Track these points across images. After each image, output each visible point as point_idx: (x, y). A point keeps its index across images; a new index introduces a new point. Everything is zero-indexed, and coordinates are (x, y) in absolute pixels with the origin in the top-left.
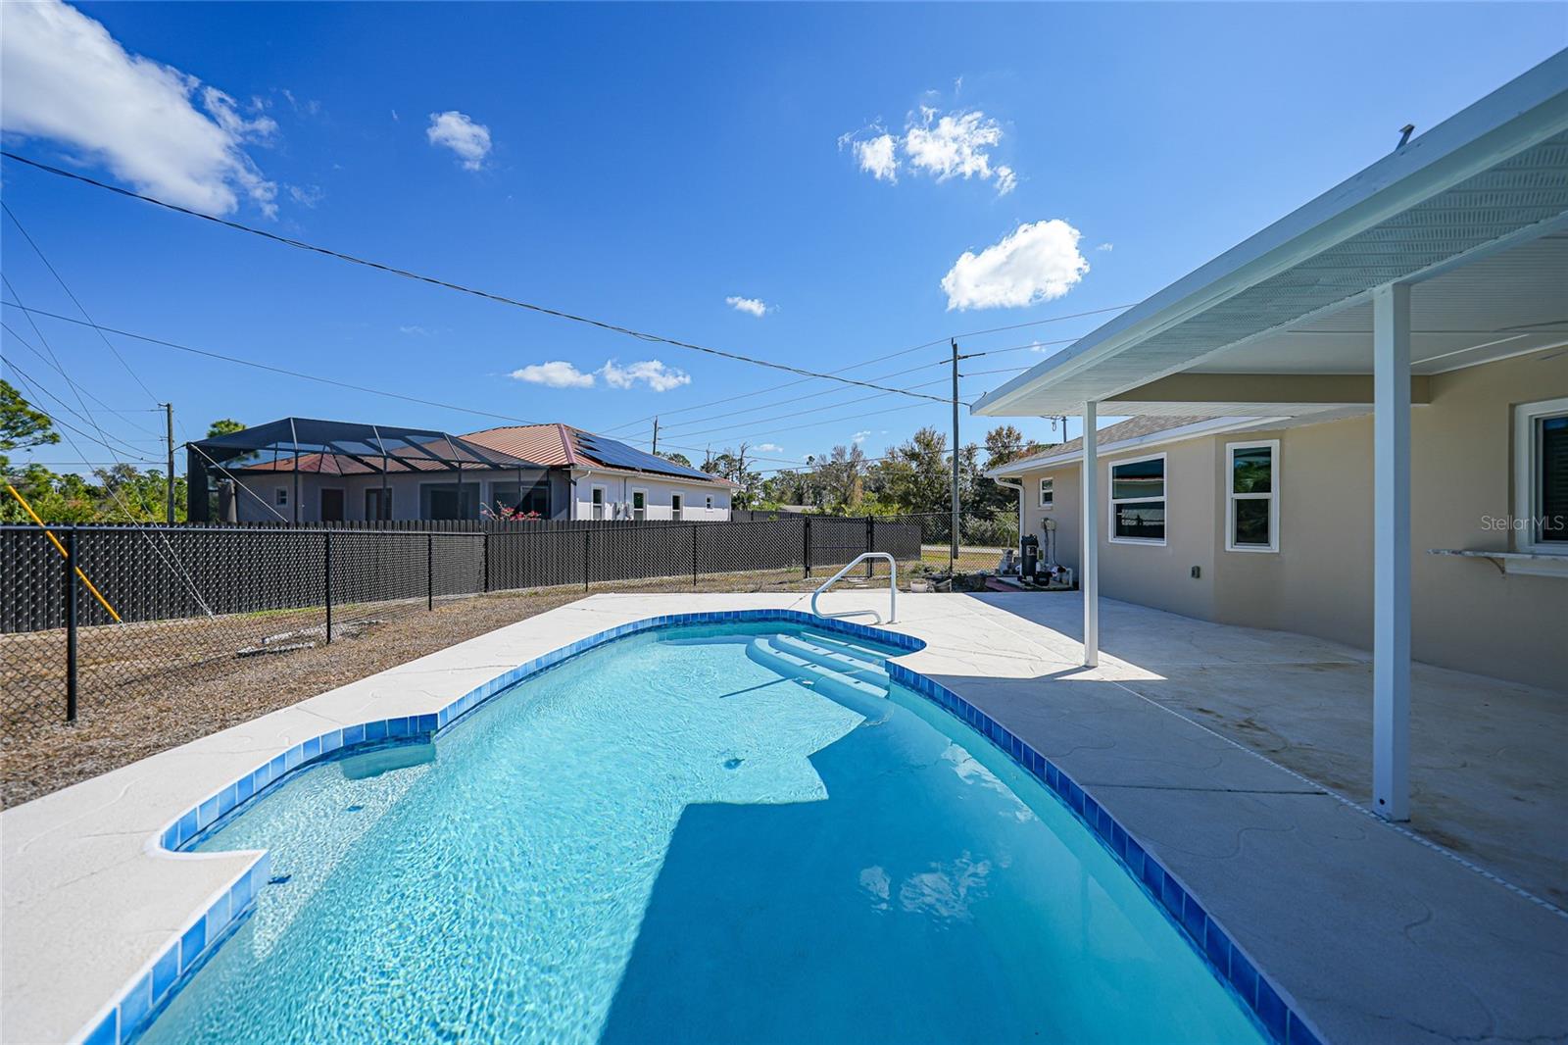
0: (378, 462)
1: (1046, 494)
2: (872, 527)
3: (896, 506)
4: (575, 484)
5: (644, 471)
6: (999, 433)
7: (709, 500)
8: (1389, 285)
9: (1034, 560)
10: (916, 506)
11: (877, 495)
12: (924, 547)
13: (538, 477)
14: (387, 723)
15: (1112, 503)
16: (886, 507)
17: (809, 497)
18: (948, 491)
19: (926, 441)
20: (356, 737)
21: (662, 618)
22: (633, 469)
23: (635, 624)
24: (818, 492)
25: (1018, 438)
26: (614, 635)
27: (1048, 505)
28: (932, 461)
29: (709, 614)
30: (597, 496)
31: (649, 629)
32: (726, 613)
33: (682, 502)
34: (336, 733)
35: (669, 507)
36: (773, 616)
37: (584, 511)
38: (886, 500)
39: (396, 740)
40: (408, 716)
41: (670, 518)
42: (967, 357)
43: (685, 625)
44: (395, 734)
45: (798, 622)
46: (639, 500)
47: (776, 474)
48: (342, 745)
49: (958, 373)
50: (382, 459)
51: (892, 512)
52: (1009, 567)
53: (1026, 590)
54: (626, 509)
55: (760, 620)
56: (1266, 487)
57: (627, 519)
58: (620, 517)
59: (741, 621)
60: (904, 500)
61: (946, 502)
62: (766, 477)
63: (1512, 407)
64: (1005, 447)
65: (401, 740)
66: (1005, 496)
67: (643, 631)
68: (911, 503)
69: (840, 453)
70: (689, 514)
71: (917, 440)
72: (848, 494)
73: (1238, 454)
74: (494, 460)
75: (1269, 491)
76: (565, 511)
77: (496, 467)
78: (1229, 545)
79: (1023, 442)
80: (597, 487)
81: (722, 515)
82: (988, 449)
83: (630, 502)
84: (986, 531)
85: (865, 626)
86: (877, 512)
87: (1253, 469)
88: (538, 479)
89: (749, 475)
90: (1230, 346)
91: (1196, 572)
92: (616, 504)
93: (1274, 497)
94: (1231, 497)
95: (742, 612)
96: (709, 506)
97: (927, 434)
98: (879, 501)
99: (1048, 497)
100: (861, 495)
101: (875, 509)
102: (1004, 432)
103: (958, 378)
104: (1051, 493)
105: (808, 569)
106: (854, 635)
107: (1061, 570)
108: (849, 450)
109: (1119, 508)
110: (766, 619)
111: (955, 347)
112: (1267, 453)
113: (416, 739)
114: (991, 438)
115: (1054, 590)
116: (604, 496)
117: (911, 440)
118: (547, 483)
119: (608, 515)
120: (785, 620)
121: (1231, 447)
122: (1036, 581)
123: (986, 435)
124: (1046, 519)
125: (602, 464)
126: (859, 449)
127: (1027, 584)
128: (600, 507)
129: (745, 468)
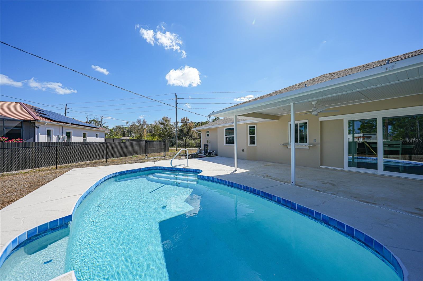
1: (207, 135)
2: (165, 143)
3: (157, 137)
4: (38, 128)
5: (72, 124)
6: (184, 119)
7: (97, 135)
8: (293, 103)
9: (207, 150)
10: (163, 137)
11: (151, 134)
12: (170, 148)
13: (16, 124)
14: (48, 224)
15: (225, 136)
16: (154, 137)
17: (127, 134)
18: (172, 133)
19: (166, 120)
20: (34, 233)
21: (116, 173)
22: (67, 123)
23: (108, 176)
24: (129, 133)
25: (189, 120)
26: (103, 180)
27: (208, 137)
28: (167, 125)
29: (132, 170)
30: (49, 133)
31: (112, 177)
32: (137, 169)
33: (86, 135)
34: (24, 234)
35: (81, 137)
36: (151, 169)
37: (42, 138)
38: (154, 135)
39: (51, 230)
40: (58, 218)
41: (82, 141)
42: (179, 99)
43: (123, 174)
44: (51, 228)
45: (159, 169)
46: (68, 135)
47: (114, 127)
48: (27, 238)
49: (177, 102)
51: (156, 139)
52: (200, 152)
53: (207, 157)
54: (63, 138)
55: (147, 170)
56: (254, 134)
57: (63, 141)
58: (60, 141)
59: (142, 171)
60: (160, 135)
61: (171, 136)
62: (110, 128)
63: (288, 122)
64: (186, 122)
65: (54, 229)
66: (186, 135)
67: (110, 178)
68: (161, 136)
69: (139, 121)
70: (89, 139)
71: (163, 119)
72: (142, 133)
73: (250, 127)
75: (255, 134)
76: (32, 139)
78: (249, 145)
79: (190, 122)
80: (49, 129)
81: (102, 140)
82: (182, 123)
83: (65, 135)
84: (182, 144)
85: (182, 168)
86: (151, 139)
87: (252, 130)
88: (16, 125)
89: (104, 127)
90: (267, 109)
91: (243, 150)
92: (58, 136)
93: (255, 135)
94: (249, 135)
95: (142, 168)
96: (97, 137)
97: (166, 118)
98: (152, 136)
99: (208, 135)
100: (146, 134)
101: (150, 139)
102: (185, 119)
103: (177, 104)
104: (209, 134)
105: (146, 155)
106: (179, 171)
107: (213, 152)
108: (142, 121)
109: (227, 138)
110: (149, 170)
111: (176, 96)
112: (254, 127)
113: (61, 227)
114: (182, 120)
115: (212, 156)
116: (52, 133)
117: (161, 119)
118: (21, 127)
119: (54, 139)
120: (155, 169)
121: (249, 126)
122: (209, 154)
123: (181, 119)
124: (208, 140)
125: (52, 121)
126: (145, 120)
127: (207, 155)
128: (51, 137)
129: (102, 125)
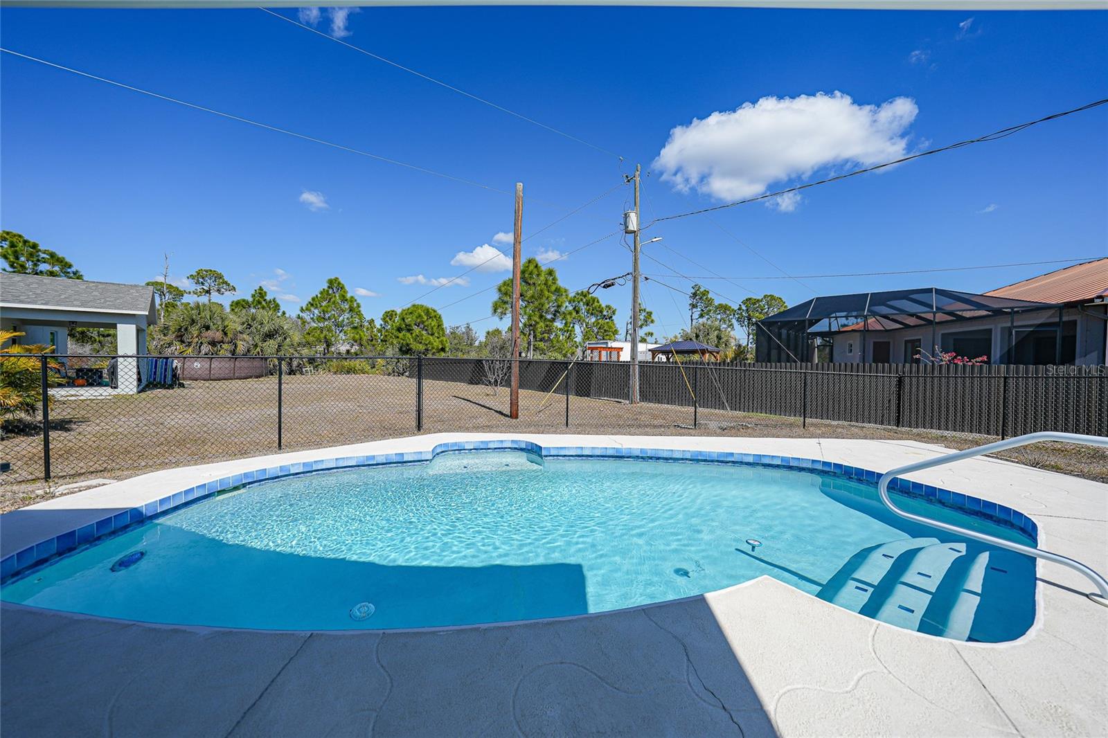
0: (930, 316)
13: (1044, 317)
50: (932, 314)
74: (996, 306)
76: (1095, 355)
77: (998, 312)
88: (1042, 320)
